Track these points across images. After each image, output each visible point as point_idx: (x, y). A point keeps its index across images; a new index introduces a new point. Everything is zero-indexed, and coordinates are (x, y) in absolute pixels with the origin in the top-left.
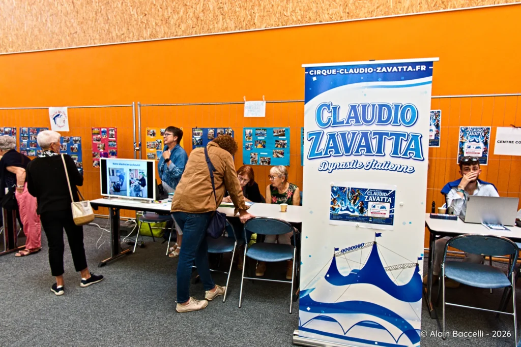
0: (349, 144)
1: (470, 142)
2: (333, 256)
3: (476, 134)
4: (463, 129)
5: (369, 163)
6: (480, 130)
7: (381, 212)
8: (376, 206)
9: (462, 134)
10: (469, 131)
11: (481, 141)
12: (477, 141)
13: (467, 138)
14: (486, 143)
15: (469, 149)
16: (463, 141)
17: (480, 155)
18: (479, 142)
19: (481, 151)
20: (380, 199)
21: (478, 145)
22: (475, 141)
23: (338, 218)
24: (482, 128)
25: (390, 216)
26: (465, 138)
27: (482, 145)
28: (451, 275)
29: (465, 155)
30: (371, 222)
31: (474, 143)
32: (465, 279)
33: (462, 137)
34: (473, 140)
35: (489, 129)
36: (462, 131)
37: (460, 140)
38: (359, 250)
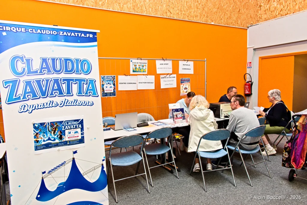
0: (44, 89)
1: (107, 84)
2: (41, 179)
3: (109, 80)
4: (103, 77)
5: (62, 102)
6: (111, 78)
7: (75, 136)
8: (71, 132)
9: (102, 80)
10: (106, 78)
11: (112, 83)
12: (110, 83)
13: (105, 82)
14: (114, 85)
15: (107, 88)
16: (103, 84)
17: (112, 91)
18: (111, 84)
19: (112, 89)
20: (74, 126)
21: (110, 86)
22: (109, 83)
23: (42, 147)
24: (111, 76)
25: (82, 137)
26: (104, 82)
27: (112, 86)
28: (114, 163)
29: (105, 92)
30: (69, 145)
31: (109, 84)
32: (122, 163)
33: (102, 82)
34: (108, 83)
35: (114, 76)
36: (102, 78)
37: (102, 83)
38: (62, 168)
